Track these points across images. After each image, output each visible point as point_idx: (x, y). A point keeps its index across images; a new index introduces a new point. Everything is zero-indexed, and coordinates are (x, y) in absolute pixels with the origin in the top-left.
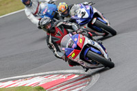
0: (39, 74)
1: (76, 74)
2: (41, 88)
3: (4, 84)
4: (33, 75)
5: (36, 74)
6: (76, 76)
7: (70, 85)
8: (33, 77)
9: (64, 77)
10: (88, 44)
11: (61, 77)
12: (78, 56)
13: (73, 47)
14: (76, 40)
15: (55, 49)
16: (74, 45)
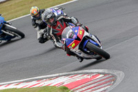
0: (64, 74)
1: (101, 74)
2: (65, 88)
3: (27, 84)
4: (57, 75)
5: (61, 74)
6: (101, 76)
7: (95, 84)
8: (57, 77)
9: (89, 77)
10: (86, 36)
11: (85, 76)
12: (78, 47)
13: (74, 38)
14: (76, 31)
15: (55, 40)
16: (75, 36)
